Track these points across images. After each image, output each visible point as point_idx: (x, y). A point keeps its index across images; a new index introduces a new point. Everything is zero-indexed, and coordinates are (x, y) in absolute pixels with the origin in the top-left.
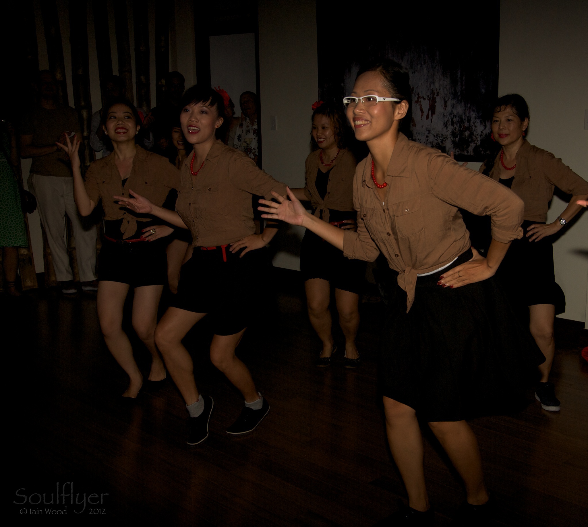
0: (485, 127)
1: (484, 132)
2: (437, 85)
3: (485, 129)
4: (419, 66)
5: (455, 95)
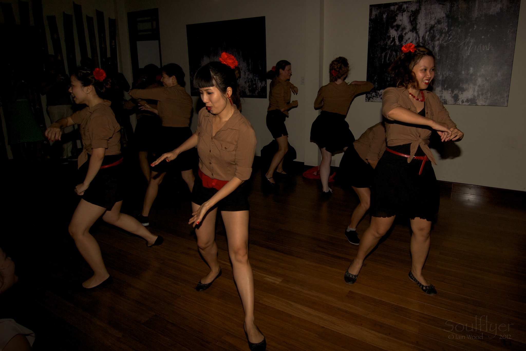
0: (262, 83)
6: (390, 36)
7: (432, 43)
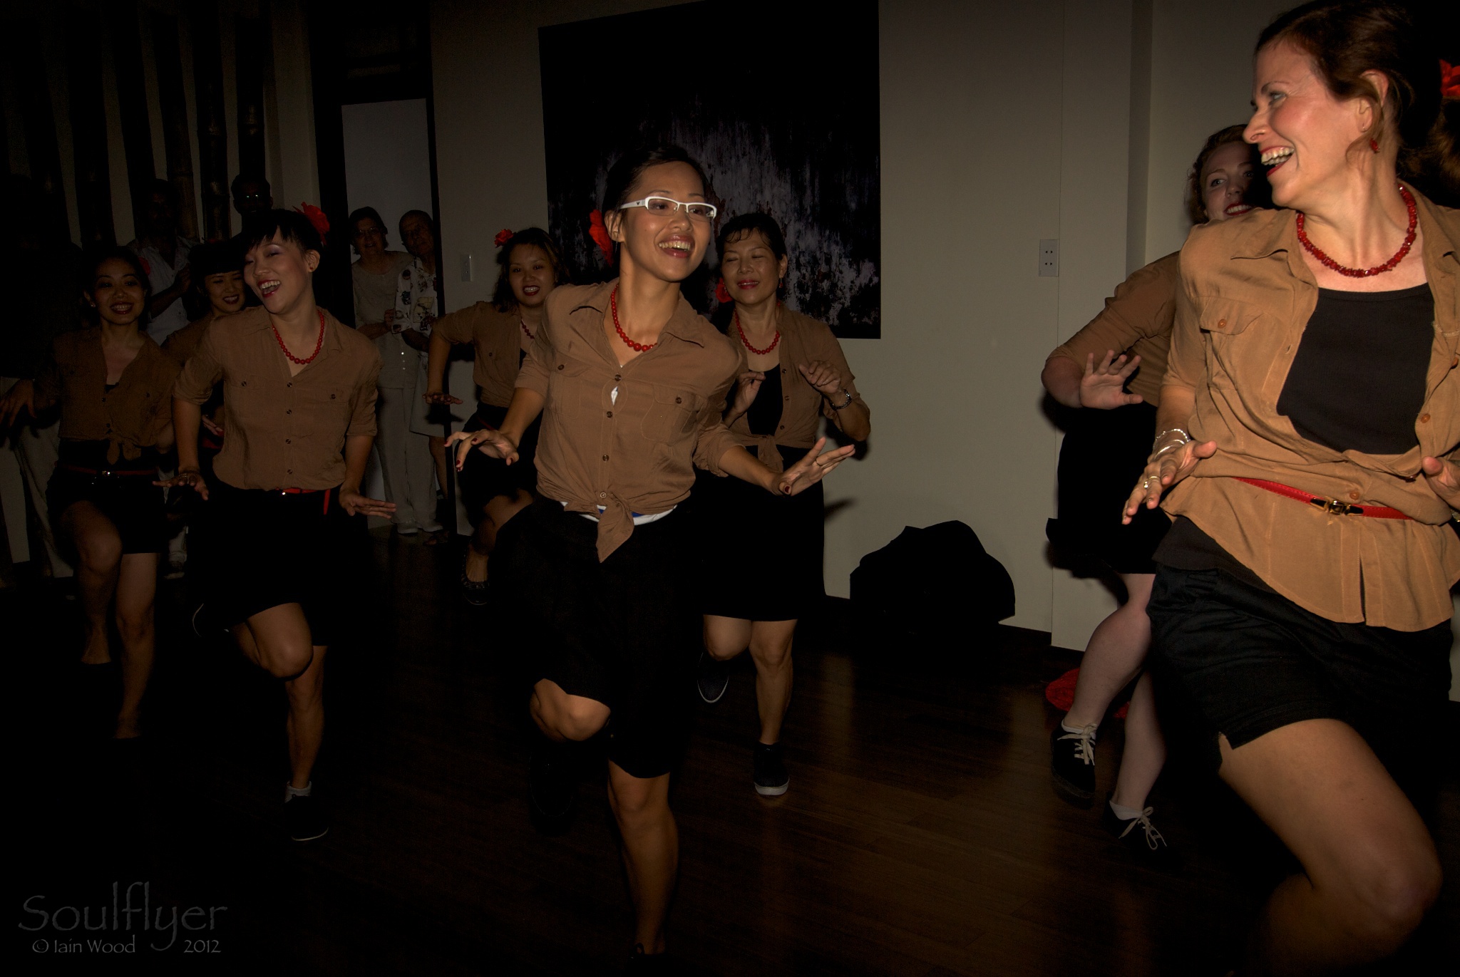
0: (859, 272)
1: (857, 283)
2: (767, 195)
3: (858, 276)
4: (733, 161)
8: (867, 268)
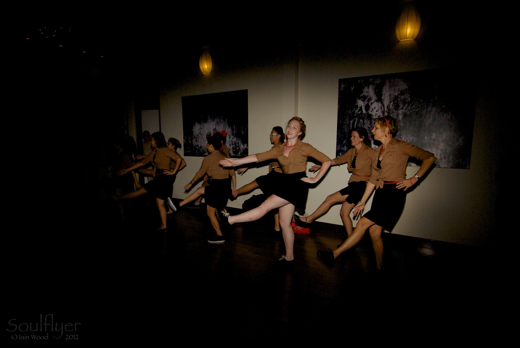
0: (244, 146)
1: (244, 148)
4: (220, 124)
5: (233, 134)
6: (357, 105)
7: (396, 111)
8: (246, 145)
